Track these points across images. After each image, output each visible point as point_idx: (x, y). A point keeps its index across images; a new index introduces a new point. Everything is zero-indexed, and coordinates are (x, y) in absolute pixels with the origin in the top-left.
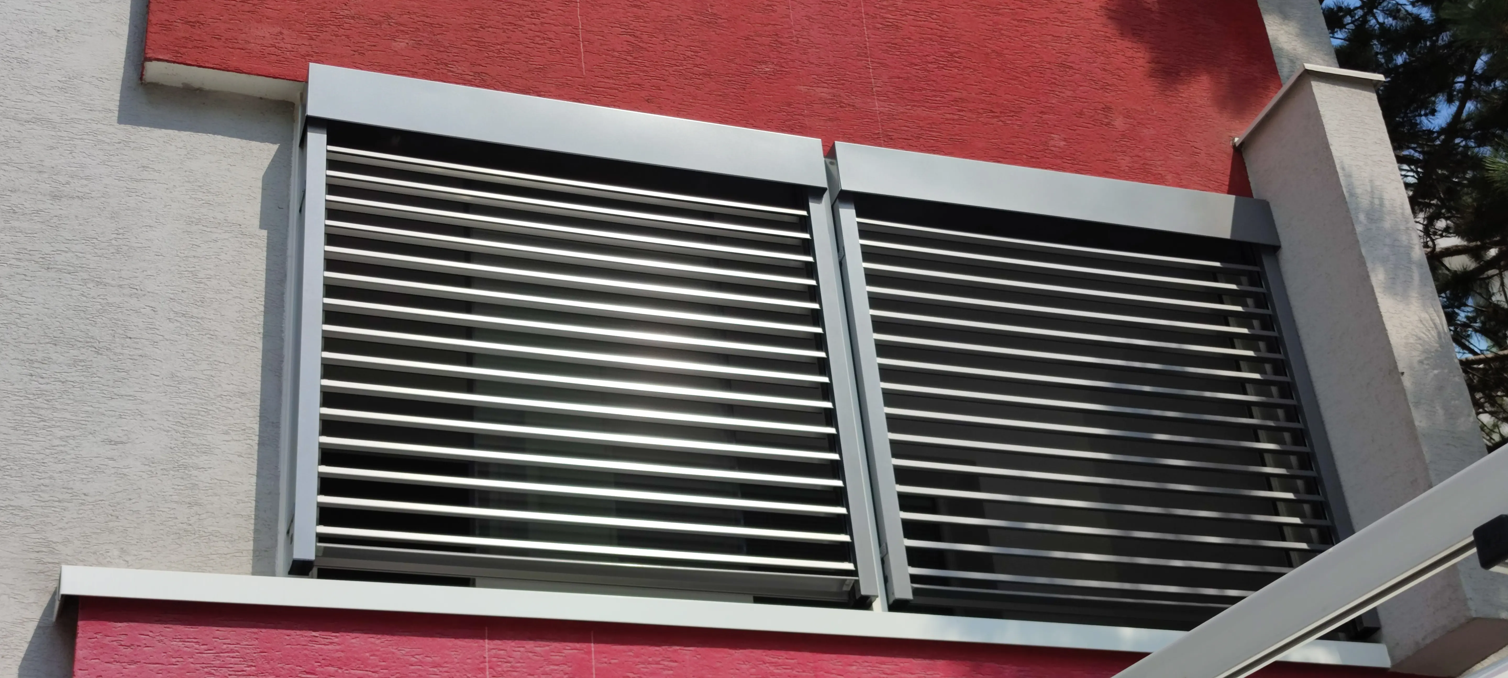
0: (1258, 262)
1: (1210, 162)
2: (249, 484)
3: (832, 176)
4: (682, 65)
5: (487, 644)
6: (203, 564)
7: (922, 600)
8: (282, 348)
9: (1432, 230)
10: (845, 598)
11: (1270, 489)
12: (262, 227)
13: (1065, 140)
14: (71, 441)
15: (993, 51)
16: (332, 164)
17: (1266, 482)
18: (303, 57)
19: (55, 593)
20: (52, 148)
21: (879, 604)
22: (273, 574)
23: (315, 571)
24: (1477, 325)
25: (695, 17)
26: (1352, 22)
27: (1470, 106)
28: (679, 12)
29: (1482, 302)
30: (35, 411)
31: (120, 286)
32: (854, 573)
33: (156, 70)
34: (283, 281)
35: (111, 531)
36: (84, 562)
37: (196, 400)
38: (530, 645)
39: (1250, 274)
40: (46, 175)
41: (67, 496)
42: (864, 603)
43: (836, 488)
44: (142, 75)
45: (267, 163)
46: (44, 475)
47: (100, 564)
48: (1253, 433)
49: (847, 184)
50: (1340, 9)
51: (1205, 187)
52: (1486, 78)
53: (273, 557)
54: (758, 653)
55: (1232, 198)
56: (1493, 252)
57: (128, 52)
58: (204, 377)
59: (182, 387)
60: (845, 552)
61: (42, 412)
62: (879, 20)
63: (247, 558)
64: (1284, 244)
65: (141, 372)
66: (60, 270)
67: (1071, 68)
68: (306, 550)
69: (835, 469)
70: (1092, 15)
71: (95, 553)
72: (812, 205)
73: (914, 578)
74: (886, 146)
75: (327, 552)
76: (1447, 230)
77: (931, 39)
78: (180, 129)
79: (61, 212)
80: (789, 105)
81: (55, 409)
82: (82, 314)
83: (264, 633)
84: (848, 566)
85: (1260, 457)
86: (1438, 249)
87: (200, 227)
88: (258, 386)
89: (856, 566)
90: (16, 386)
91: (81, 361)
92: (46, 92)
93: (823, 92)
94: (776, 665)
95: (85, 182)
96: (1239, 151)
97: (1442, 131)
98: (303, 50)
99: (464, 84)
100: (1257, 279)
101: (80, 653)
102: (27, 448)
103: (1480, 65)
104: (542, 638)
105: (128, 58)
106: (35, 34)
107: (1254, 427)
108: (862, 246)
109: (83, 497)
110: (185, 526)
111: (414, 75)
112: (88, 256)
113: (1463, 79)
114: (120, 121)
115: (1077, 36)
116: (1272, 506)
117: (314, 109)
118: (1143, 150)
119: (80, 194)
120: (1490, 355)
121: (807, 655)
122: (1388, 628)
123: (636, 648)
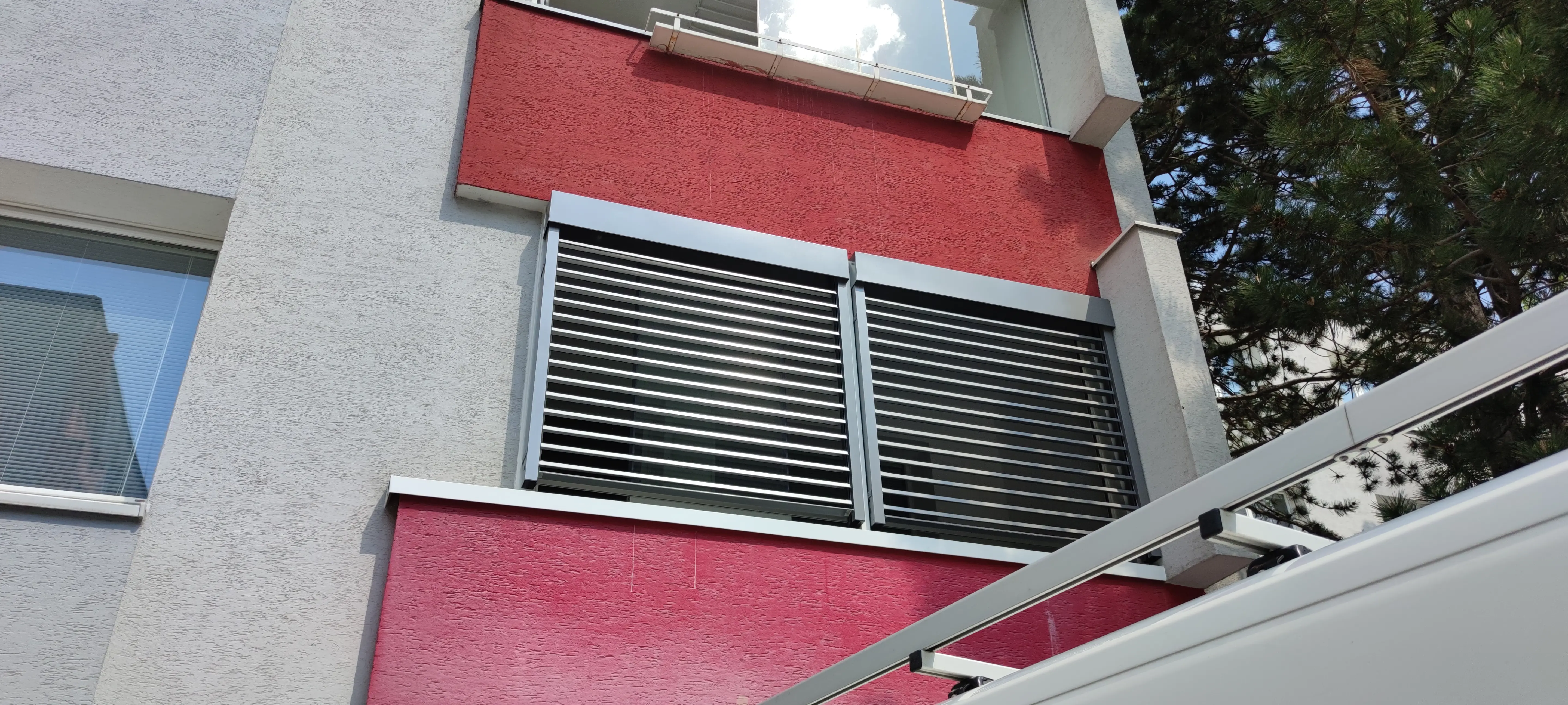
0: (1101, 335)
1: (1076, 276)
2: (502, 433)
3: (852, 272)
4: (768, 202)
5: (634, 535)
6: (472, 480)
7: (892, 525)
8: (526, 355)
9: (1210, 320)
10: (845, 521)
11: (1101, 471)
12: (518, 284)
13: (991, 257)
14: (401, 403)
15: (952, 203)
16: (562, 250)
17: (1099, 466)
18: (549, 186)
19: (386, 491)
20: (400, 232)
21: (865, 526)
22: (513, 487)
23: (537, 487)
24: (1234, 377)
25: (778, 174)
26: (1168, 195)
27: (1235, 248)
28: (768, 171)
29: (1237, 364)
30: (382, 384)
31: (435, 314)
32: (852, 506)
33: (464, 190)
34: (529, 316)
35: (421, 457)
36: (404, 474)
37: (475, 383)
38: (659, 538)
39: (1096, 342)
40: (396, 247)
41: (397, 435)
42: (857, 525)
43: (844, 456)
44: (455, 191)
45: (524, 247)
46: (384, 422)
47: (413, 476)
48: (1093, 437)
49: (861, 277)
50: (1161, 186)
51: (1073, 291)
52: (1246, 231)
53: (514, 477)
54: (792, 550)
55: (1088, 297)
56: (1246, 334)
57: (448, 179)
58: (480, 370)
59: (467, 375)
60: (847, 493)
61: (386, 385)
62: (886, 182)
63: (499, 476)
64: (1118, 325)
65: (443, 365)
66: (400, 303)
67: (996, 215)
68: (533, 474)
69: (844, 444)
70: (1011, 185)
71: (410, 469)
72: (840, 288)
73: (887, 512)
74: (885, 256)
75: (545, 477)
76: (1219, 320)
77: (915, 194)
78: (475, 225)
79: (404, 269)
80: (830, 229)
81: (393, 384)
82: (412, 329)
83: (505, 521)
84: (848, 502)
85: (1096, 451)
86: (1212, 331)
87: (483, 282)
88: (511, 377)
89: (853, 502)
90: (371, 369)
91: (411, 356)
92: (399, 199)
93: (850, 222)
94: (802, 558)
95: (418, 252)
96: (1094, 269)
97: (1219, 261)
98: (549, 183)
99: (641, 207)
100: (1100, 345)
101: (398, 527)
102: (375, 406)
103: (1242, 225)
104: (666, 534)
105: (447, 182)
106: (395, 165)
107: (1094, 434)
108: (868, 314)
109: (406, 436)
110: (464, 456)
111: (612, 200)
112: (418, 296)
113: (1231, 231)
114: (440, 219)
115: (1001, 197)
116: (1102, 481)
117: (552, 218)
118: (1037, 266)
119: (415, 260)
120: (1240, 396)
121: (821, 553)
122: (1165, 558)
123: (721, 543)
